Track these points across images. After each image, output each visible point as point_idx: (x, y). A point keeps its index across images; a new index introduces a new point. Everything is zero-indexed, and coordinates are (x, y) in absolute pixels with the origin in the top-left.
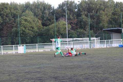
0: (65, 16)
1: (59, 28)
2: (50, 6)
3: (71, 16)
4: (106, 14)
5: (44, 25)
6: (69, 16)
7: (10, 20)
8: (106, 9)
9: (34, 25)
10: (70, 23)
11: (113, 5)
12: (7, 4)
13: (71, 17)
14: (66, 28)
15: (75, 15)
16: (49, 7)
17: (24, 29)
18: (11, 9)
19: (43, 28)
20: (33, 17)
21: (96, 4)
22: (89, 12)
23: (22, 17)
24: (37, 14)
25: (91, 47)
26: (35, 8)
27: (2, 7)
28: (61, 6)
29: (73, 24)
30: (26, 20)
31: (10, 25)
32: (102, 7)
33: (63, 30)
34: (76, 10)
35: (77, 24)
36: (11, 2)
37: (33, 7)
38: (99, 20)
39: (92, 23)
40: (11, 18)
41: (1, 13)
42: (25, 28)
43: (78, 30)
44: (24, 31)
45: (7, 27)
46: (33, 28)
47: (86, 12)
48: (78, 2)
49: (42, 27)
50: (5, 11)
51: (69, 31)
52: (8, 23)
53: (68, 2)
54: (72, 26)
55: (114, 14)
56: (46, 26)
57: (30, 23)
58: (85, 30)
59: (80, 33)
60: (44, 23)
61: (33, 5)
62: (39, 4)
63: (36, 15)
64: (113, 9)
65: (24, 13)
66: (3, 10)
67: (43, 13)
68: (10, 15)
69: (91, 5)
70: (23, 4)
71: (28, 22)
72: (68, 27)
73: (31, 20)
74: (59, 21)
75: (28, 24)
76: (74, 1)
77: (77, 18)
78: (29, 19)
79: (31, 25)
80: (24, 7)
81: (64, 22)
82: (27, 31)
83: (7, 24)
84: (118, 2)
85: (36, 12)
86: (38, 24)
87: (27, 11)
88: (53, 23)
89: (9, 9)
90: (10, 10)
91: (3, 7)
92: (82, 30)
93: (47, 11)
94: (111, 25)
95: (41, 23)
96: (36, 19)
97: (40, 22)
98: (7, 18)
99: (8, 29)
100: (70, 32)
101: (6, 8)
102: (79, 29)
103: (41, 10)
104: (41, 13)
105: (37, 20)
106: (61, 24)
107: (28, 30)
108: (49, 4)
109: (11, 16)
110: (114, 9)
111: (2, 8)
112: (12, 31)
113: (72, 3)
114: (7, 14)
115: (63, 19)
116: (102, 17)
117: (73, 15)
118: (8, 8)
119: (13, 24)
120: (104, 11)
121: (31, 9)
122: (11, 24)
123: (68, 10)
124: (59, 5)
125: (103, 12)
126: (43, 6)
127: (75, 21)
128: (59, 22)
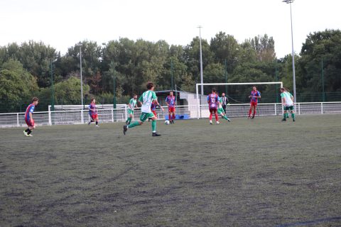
0: (79, 69)
1: (68, 91)
2: (53, 51)
3: (90, 69)
4: (153, 67)
5: (41, 84)
6: (87, 70)
8: (152, 57)
9: (23, 85)
10: (89, 83)
11: (167, 51)
13: (90, 71)
14: (80, 91)
15: (97, 68)
16: (51, 53)
17: (5, 91)
19: (40, 91)
20: (21, 70)
21: (135, 49)
22: (122, 63)
23: (2, 71)
24: (29, 65)
25: (117, 120)
26: (27, 54)
28: (72, 52)
29: (94, 84)
30: (8, 76)
32: (147, 53)
33: (76, 95)
34: (100, 58)
35: (100, 84)
37: (22, 53)
38: (140, 77)
39: (127, 82)
42: (7, 90)
43: (102, 95)
44: (5, 96)
46: (21, 90)
47: (116, 64)
48: (103, 44)
49: (38, 88)
51: (86, 96)
53: (84, 43)
54: (91, 87)
55: (167, 66)
56: (45, 86)
57: (16, 81)
58: (116, 95)
59: (106, 100)
60: (42, 82)
61: (22, 49)
62: (32, 48)
63: (26, 67)
64: (165, 58)
65: (5, 64)
67: (39, 64)
69: (126, 51)
70: (5, 48)
71: (13, 79)
72: (84, 88)
73: (18, 76)
74: (68, 78)
75: (13, 83)
76: (96, 43)
77: (101, 73)
78: (13, 73)
79: (17, 85)
80: (6, 53)
81: (78, 80)
82: (10, 95)
84: (174, 45)
85: (28, 61)
86: (30, 83)
87: (11, 60)
88: (56, 82)
92: (110, 95)
93: (46, 61)
94: (161, 87)
95: (35, 81)
96: (27, 74)
97: (34, 79)
100: (88, 98)
102: (105, 92)
103: (37, 58)
104: (36, 64)
105: (28, 76)
106: (72, 83)
107: (13, 93)
108: (51, 47)
110: (168, 57)
113: (92, 46)
115: (76, 75)
116: (146, 72)
117: (94, 67)
120: (149, 60)
121: (19, 57)
123: (86, 59)
124: (70, 50)
125: (148, 63)
126: (41, 51)
127: (98, 77)
128: (69, 80)
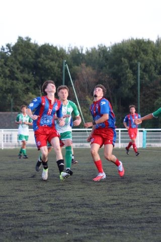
7: (151, 78)
12: (149, 42)
18: (157, 54)
27: (135, 49)
31: (151, 90)
36: (159, 39)
40: (155, 75)
41: (133, 62)
45: (144, 95)
50: (140, 58)
52: (147, 86)
66: (138, 55)
68: (152, 68)
83: (144, 88)
89: (152, 53)
90: (154, 56)
91: (138, 50)
98: (144, 73)
99: (146, 100)
101: (145, 51)
109: (155, 69)
111: (136, 52)
112: (155, 104)
114: (146, 66)
118: (150, 51)
119: (158, 88)
122: (153, 88)
